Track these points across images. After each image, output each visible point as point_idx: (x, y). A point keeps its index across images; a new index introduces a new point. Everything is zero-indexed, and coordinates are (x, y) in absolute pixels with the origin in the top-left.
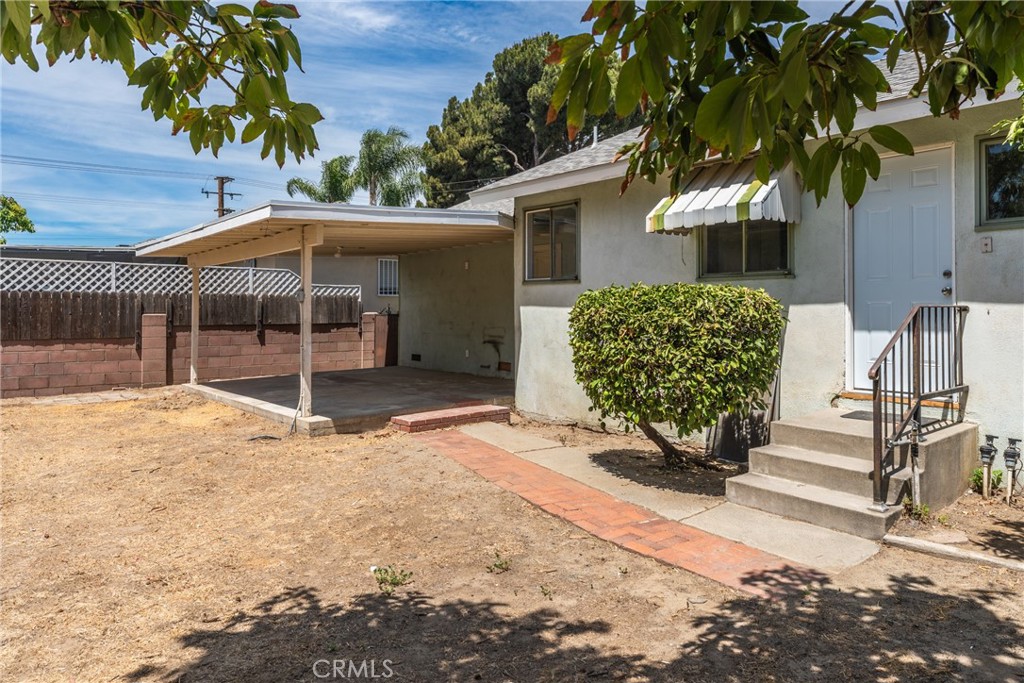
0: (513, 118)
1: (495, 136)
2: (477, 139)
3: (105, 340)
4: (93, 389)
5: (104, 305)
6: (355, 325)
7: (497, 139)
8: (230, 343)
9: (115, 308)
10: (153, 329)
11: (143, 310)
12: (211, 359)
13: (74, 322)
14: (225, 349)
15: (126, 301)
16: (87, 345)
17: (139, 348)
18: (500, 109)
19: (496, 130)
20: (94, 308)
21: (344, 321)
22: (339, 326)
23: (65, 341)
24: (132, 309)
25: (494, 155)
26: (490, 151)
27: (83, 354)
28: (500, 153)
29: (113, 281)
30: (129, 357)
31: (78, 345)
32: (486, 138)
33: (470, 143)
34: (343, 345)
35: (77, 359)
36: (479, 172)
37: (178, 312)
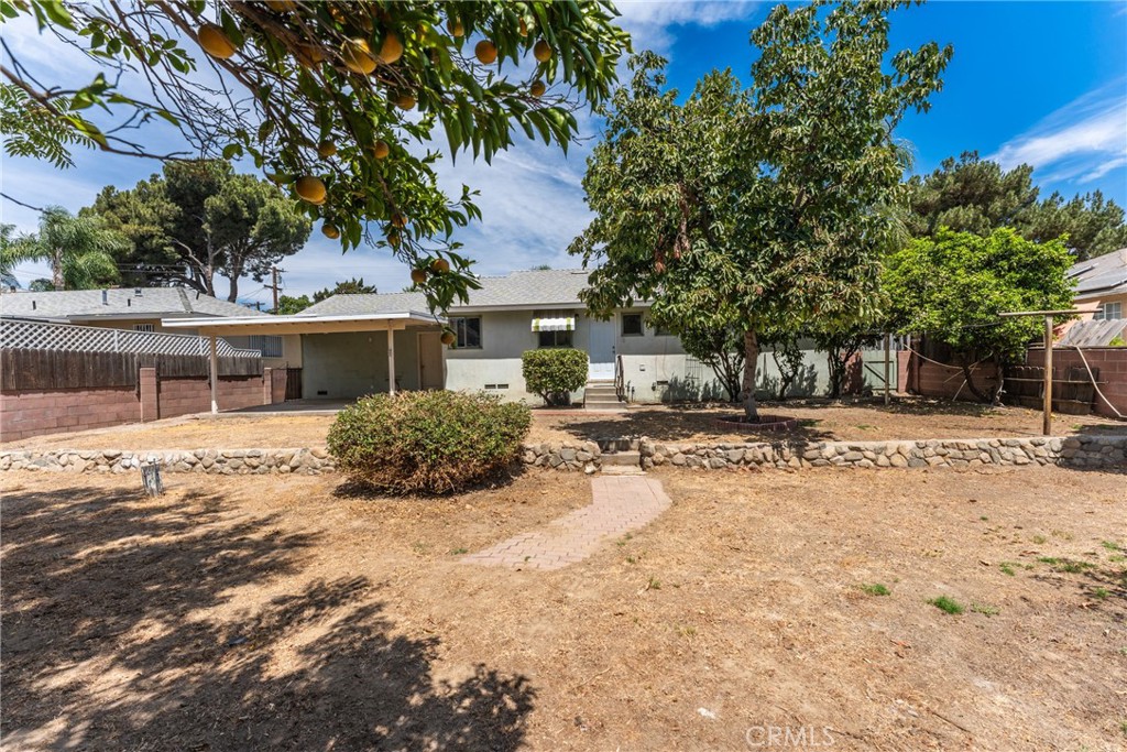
0: (185, 218)
1: (165, 229)
2: (145, 228)
3: (116, 388)
4: (109, 424)
5: (115, 362)
6: (260, 376)
7: (167, 232)
8: (193, 389)
9: (121, 364)
10: (147, 379)
11: (140, 366)
12: (183, 401)
13: (95, 373)
14: (190, 393)
15: (129, 357)
16: (104, 392)
17: (139, 395)
18: (171, 208)
19: (167, 225)
20: (108, 364)
21: (255, 373)
22: (252, 377)
23: (88, 389)
24: (133, 363)
25: (165, 245)
26: (161, 241)
27: (101, 398)
28: (170, 245)
29: (116, 343)
30: (131, 400)
31: (98, 392)
32: (155, 229)
33: (136, 231)
34: (254, 389)
35: (98, 403)
36: (146, 257)
37: (162, 367)
